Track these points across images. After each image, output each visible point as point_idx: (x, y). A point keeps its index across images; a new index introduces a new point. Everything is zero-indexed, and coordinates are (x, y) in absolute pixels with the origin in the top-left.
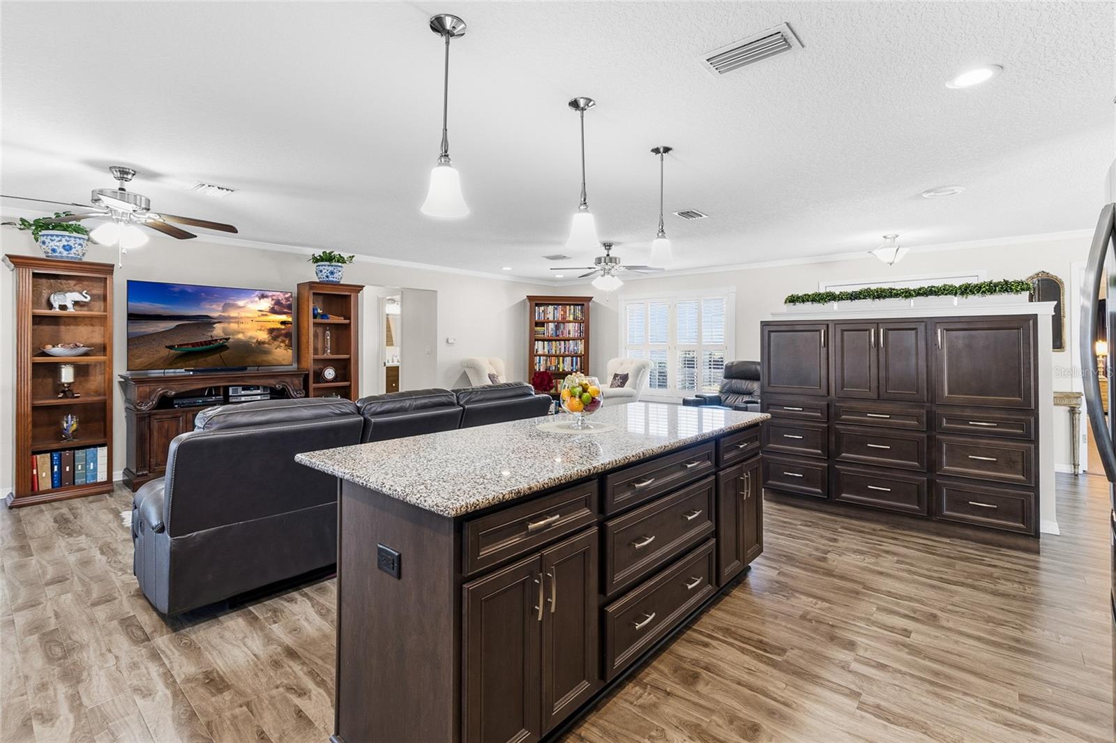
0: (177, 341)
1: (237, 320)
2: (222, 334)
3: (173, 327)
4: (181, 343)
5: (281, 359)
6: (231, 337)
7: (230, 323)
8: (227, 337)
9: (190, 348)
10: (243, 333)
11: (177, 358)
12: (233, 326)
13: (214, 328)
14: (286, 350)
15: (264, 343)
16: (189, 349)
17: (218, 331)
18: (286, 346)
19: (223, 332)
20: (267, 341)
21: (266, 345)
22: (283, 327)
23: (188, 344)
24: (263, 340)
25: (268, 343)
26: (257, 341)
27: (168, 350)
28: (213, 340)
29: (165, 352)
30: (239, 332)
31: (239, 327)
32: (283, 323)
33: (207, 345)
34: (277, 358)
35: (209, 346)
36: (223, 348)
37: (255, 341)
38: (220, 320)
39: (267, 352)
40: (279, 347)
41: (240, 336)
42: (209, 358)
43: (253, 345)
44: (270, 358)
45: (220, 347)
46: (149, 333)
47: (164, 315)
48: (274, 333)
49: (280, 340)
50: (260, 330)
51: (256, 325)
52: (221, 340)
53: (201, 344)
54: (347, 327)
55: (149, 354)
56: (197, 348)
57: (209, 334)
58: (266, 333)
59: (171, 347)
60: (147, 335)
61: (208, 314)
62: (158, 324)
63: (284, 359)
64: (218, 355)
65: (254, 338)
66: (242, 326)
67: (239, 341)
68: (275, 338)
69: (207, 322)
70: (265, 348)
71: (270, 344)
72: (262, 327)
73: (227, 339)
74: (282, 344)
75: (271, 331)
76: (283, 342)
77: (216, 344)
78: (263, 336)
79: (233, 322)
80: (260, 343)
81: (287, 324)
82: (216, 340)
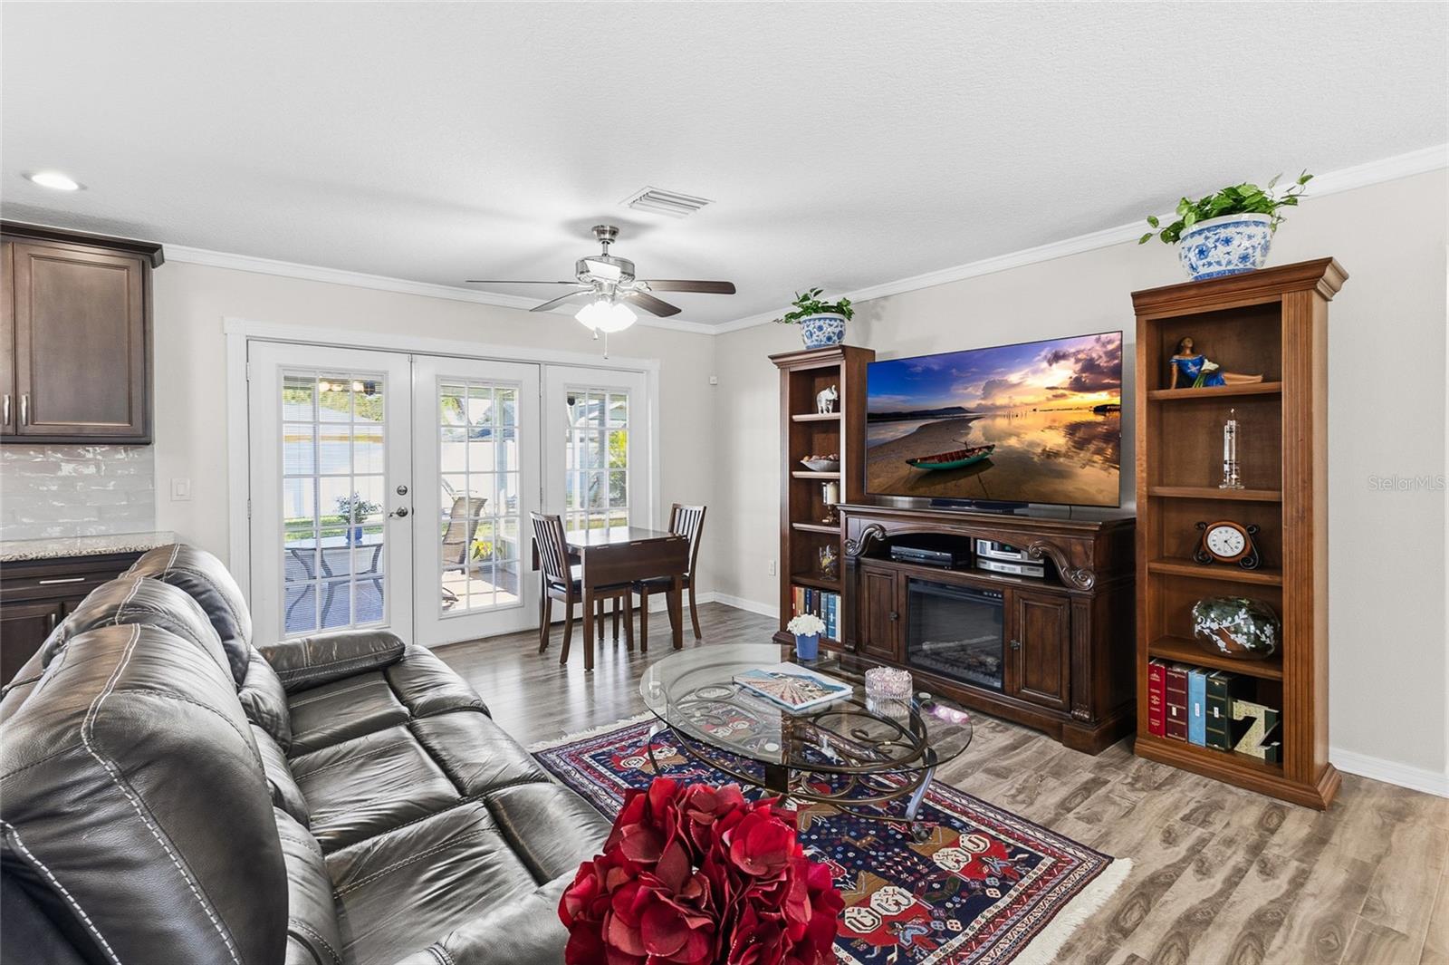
0: (919, 453)
1: (1009, 411)
2: (983, 439)
3: (915, 430)
4: (925, 455)
5: (1092, 490)
6: (996, 443)
7: (995, 416)
8: (991, 444)
9: (936, 464)
10: (1017, 435)
11: (919, 479)
12: (1001, 423)
13: (970, 428)
14: (1105, 470)
15: (1057, 454)
16: (935, 466)
17: (976, 433)
18: (1106, 460)
19: (984, 435)
20: (1063, 450)
21: (1062, 460)
22: (1100, 418)
23: (933, 458)
24: (1056, 449)
25: (1066, 455)
26: (1044, 450)
27: (909, 466)
28: (968, 451)
29: (906, 470)
30: (1010, 435)
31: (1010, 424)
32: (1100, 410)
33: (959, 458)
34: (1085, 487)
35: (962, 461)
36: (983, 463)
37: (1039, 450)
38: (981, 413)
39: (1063, 474)
40: (1090, 462)
41: (1013, 442)
42: (962, 480)
43: (1036, 459)
44: (1069, 486)
45: (976, 463)
46: (887, 440)
47: (904, 411)
48: (1080, 434)
49: (1092, 447)
50: (1050, 428)
51: (1040, 419)
52: (980, 449)
53: (951, 457)
54: (1272, 399)
55: (888, 472)
56: (945, 464)
57: (963, 440)
58: (1063, 433)
59: (912, 462)
60: (886, 444)
61: (962, 405)
62: (900, 427)
63: (1101, 491)
64: (975, 477)
65: (1039, 445)
66: (1016, 422)
67: (1011, 450)
68: (1080, 445)
69: (958, 419)
70: (1061, 463)
71: (1072, 457)
72: (1054, 421)
73: (990, 448)
74: (1097, 458)
75: (1073, 429)
76: (1099, 452)
77: (973, 457)
78: (1057, 440)
79: (1000, 416)
80: (1050, 455)
81: (1110, 410)
82: (973, 450)
